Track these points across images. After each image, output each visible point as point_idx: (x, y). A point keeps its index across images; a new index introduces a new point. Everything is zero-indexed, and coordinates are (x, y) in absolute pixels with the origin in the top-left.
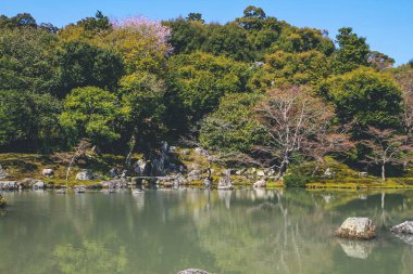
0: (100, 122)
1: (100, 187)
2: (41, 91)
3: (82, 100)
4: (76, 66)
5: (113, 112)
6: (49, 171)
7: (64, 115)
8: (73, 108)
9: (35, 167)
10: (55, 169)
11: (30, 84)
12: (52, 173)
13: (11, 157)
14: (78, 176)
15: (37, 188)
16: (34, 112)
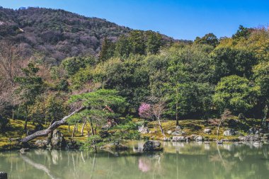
0: (238, 98)
1: (238, 140)
2: (203, 81)
3: (226, 84)
4: (223, 64)
5: (247, 91)
6: (208, 130)
7: (216, 95)
8: (222, 90)
9: (200, 128)
10: (212, 129)
11: (197, 77)
12: (210, 132)
13: (187, 122)
14: (225, 133)
15: (198, 140)
16: (198, 94)
